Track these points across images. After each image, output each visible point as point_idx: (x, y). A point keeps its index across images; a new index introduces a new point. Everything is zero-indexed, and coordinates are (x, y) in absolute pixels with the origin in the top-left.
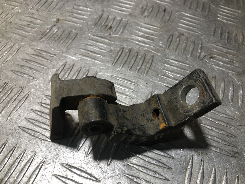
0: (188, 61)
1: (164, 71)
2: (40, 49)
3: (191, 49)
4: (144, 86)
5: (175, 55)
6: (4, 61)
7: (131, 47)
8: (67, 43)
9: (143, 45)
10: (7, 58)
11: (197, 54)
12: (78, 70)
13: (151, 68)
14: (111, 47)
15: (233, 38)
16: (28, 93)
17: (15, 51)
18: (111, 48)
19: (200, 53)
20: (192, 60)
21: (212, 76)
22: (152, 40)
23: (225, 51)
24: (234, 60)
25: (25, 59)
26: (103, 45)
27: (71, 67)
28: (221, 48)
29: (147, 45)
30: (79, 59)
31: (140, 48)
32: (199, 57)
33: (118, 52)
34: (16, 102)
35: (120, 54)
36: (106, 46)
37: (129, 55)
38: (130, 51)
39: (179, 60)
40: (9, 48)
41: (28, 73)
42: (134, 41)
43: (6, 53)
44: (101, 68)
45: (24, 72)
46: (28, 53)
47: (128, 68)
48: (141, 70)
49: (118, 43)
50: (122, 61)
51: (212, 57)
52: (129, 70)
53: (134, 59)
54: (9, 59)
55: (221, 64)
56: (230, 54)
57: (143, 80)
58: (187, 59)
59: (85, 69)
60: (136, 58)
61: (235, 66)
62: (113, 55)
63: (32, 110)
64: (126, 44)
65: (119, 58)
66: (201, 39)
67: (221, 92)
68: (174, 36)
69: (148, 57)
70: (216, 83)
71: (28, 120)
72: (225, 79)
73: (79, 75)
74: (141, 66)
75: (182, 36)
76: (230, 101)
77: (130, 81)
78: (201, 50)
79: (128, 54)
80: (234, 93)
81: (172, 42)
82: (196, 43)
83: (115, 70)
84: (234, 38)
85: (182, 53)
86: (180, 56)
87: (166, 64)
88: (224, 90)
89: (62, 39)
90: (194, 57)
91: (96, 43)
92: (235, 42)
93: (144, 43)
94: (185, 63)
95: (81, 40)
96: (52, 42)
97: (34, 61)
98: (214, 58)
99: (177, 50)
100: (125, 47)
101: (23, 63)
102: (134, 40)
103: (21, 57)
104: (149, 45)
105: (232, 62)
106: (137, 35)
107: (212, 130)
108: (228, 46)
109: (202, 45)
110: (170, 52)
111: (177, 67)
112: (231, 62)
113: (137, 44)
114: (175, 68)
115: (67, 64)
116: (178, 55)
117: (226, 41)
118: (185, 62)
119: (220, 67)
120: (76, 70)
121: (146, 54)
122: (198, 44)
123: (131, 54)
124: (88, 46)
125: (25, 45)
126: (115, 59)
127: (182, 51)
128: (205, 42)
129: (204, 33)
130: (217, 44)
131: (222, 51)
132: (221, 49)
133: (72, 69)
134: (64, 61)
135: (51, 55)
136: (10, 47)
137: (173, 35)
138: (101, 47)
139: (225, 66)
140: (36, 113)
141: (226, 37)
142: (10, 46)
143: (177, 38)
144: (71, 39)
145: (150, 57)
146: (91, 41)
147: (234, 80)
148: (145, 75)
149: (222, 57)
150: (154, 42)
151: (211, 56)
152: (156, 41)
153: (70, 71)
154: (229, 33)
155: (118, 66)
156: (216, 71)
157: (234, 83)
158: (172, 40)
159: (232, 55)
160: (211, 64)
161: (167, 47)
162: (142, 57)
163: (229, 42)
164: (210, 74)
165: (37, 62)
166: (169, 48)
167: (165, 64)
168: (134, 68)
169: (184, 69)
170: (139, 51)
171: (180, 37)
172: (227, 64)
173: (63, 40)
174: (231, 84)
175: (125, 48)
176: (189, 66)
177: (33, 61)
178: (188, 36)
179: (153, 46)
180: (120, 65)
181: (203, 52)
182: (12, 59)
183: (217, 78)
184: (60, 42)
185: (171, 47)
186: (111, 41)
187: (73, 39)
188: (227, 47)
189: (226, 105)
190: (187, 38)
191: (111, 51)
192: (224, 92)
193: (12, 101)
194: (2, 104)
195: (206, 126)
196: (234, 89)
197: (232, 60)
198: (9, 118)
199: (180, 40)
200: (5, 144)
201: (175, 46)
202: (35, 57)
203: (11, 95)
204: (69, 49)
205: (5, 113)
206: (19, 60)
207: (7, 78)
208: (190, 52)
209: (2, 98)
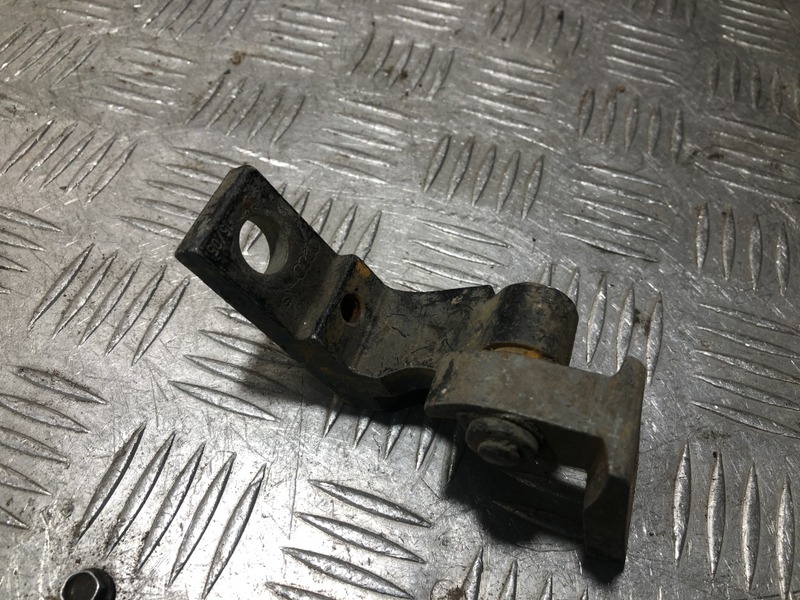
0: (646, 170)
1: (581, 200)
2: (198, 149)
3: (652, 133)
4: (527, 246)
5: (606, 152)
6: (93, 190)
7: (473, 133)
8: (276, 128)
9: (512, 125)
10: (101, 179)
11: (671, 146)
12: (322, 208)
13: (540, 193)
14: (412, 134)
15: (773, 94)
16: (182, 283)
17: (121, 156)
18: (412, 138)
19: (680, 144)
20: (659, 167)
21: (720, 211)
22: (533, 108)
23: (753, 136)
24: (781, 162)
25: (156, 182)
26: (387, 130)
27: (298, 199)
28: (742, 126)
29: (520, 126)
30: (322, 174)
31: (499, 133)
32: (677, 156)
33: (436, 150)
34: (151, 311)
35: (441, 154)
36: (394, 133)
37: (469, 157)
38: (471, 144)
39: (621, 168)
40: (101, 148)
41: (171, 224)
42: (480, 115)
43: (95, 163)
44: (392, 198)
45: (160, 221)
46: (161, 161)
47: (473, 195)
48: (511, 202)
49: (430, 122)
50: (451, 177)
51: (717, 156)
52: (476, 202)
53: (486, 168)
54: (107, 182)
55: (744, 174)
56: (770, 143)
57: (521, 230)
58: (643, 163)
59: (344, 205)
60: (492, 167)
61: (787, 180)
62: (422, 160)
63: (203, 332)
64: (455, 125)
65: (441, 166)
66: (680, 101)
67: (751, 257)
68: (596, 95)
69: (528, 159)
70: (735, 233)
71: (196, 361)
72: (760, 218)
73: (327, 224)
74: (511, 189)
75: (619, 96)
76: (781, 282)
77: (482, 235)
78: (682, 134)
79: (467, 154)
80: (792, 260)
81: (595, 112)
82: (665, 113)
83: (430, 203)
84: (777, 95)
85: (627, 145)
86: (622, 155)
87: (584, 181)
88: (762, 251)
89: (259, 117)
90: (662, 155)
91: (366, 125)
92: (780, 107)
93: (510, 118)
94: (639, 177)
95: (317, 116)
96: (229, 125)
97: (185, 185)
98: (723, 156)
99: (613, 137)
100: (455, 132)
101: (152, 193)
102: (479, 111)
103: (143, 176)
104: (525, 124)
105: (777, 167)
106: (485, 94)
107: (738, 367)
108: (760, 120)
109: (681, 119)
110: (591, 145)
111: (617, 188)
112: (774, 168)
113: (490, 123)
114: (612, 192)
115: (287, 191)
116: (617, 150)
117: (754, 106)
118: (637, 173)
119: (743, 184)
120: (317, 209)
121: (520, 153)
122: (671, 117)
123: (474, 153)
124: (343, 135)
125: (148, 137)
126: (428, 172)
127: (627, 139)
128: (693, 112)
129: (688, 84)
130: (727, 116)
131: (744, 137)
132: (740, 129)
133: (304, 206)
134: (278, 183)
135: (233, 166)
136: (105, 144)
137: (593, 93)
138: (381, 137)
139: (756, 180)
140: (215, 340)
141: (753, 93)
142: (105, 141)
143: (607, 102)
144: (287, 113)
145: (534, 160)
146: (350, 119)
147: (788, 220)
148: (525, 214)
149: (747, 152)
150: (540, 115)
151: (713, 153)
152: (545, 110)
154: (758, 80)
155: (441, 190)
156: (731, 196)
157: (787, 229)
158: (592, 107)
159: (774, 146)
160: (716, 176)
161: (581, 131)
162: (510, 161)
163: (762, 107)
164: (716, 207)
165: (193, 190)
166: (588, 131)
167: (580, 179)
168: (488, 197)
169: (637, 194)
170: (498, 144)
171: (615, 97)
172: (763, 173)
173: (264, 119)
174: (780, 233)
175: (455, 135)
176: (651, 183)
177: (182, 187)
178: (640, 94)
179: (539, 128)
180: (445, 189)
181: (688, 140)
182: (117, 183)
183: (735, 216)
184: (255, 124)
185: (591, 130)
186: (410, 117)
187: (294, 113)
188: (757, 123)
189: (770, 295)
190: (637, 100)
191: (413, 146)
192: (760, 258)
193: (137, 308)
194: (110, 317)
195: (719, 357)
196: (788, 248)
197: (776, 160)
198: (138, 357)
199: (615, 108)
200: (139, 433)
201: (604, 126)
202: (186, 174)
203: (131, 289)
204: (285, 146)
205: (124, 343)
206: (138, 183)
207: (112, 239)
208: (650, 142)
209: (106, 299)
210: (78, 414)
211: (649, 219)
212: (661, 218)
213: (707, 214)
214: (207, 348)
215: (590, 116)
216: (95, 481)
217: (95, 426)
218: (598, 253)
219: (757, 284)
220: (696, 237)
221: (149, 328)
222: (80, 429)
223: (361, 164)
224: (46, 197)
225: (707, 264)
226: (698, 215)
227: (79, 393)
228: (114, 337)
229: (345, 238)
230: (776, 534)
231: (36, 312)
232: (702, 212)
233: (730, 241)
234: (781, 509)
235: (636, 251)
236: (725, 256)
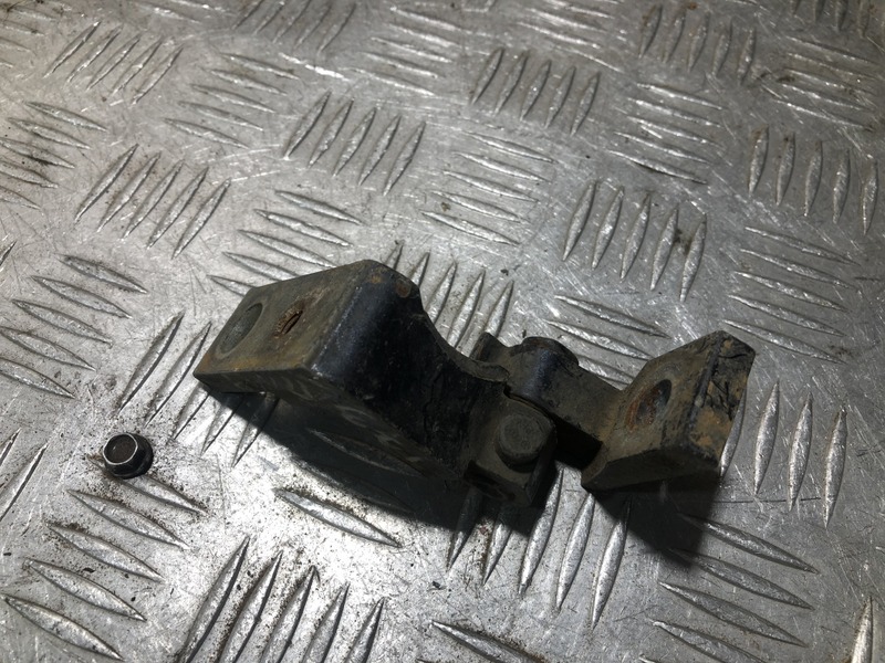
0: (707, 91)
1: (634, 119)
2: (244, 55)
3: (719, 54)
4: (573, 163)
5: (666, 71)
6: (138, 91)
7: (528, 46)
8: (324, 36)
9: (569, 40)
10: (146, 82)
11: (738, 66)
12: (366, 117)
13: (592, 110)
14: (464, 45)
15: (859, 17)
16: (222, 185)
17: (166, 60)
18: (464, 49)
19: (749, 66)
20: (721, 88)
21: (781, 136)
22: (594, 23)
23: (830, 60)
24: (857, 88)
25: (200, 86)
26: (438, 40)
27: (342, 108)
28: (819, 49)
29: (579, 42)
30: (368, 83)
31: (555, 48)
32: (744, 78)
33: (488, 62)
34: (192, 210)
35: (492, 66)
36: (446, 44)
37: (522, 72)
38: (525, 57)
39: (681, 88)
40: (146, 52)
41: (214, 128)
42: (537, 29)
43: (141, 66)
44: (438, 110)
45: (204, 124)
46: (206, 66)
47: (521, 110)
48: (561, 117)
49: (484, 34)
50: (501, 90)
51: (788, 79)
52: (525, 116)
53: (539, 82)
54: (152, 84)
55: (815, 99)
56: (845, 66)
57: (567, 145)
58: (705, 84)
59: (388, 114)
60: (545, 82)
61: (860, 106)
62: (472, 72)
64: (511, 38)
65: (491, 79)
66: (755, 20)
67: (808, 183)
68: (664, 11)
69: (583, 77)
70: (794, 158)
72: (824, 145)
73: (369, 133)
74: (563, 104)
75: (689, 12)
76: (836, 209)
77: (528, 150)
78: (752, 56)
79: (519, 68)
80: (851, 187)
81: (660, 29)
82: (736, 32)
83: (478, 116)
84: (863, 17)
85: (690, 65)
86: (684, 75)
87: (641, 99)
88: (820, 178)
89: (308, 24)
90: (727, 76)
91: (416, 35)
92: (865, 31)
93: (568, 31)
94: (699, 98)
95: (366, 25)
96: (276, 33)
97: (230, 90)
98: (793, 79)
99: (676, 56)
100: (510, 45)
101: (196, 97)
102: (536, 25)
103: (189, 80)
104: (585, 40)
105: (851, 92)
106: (544, 8)
107: (776, 290)
108: (840, 43)
109: (754, 39)
110: (652, 64)
111: (674, 108)
112: (848, 94)
113: (547, 38)
114: (668, 112)
115: (331, 99)
116: (678, 70)
117: (836, 28)
118: (698, 94)
119: (811, 109)
120: (360, 118)
121: (575, 69)
122: (742, 37)
123: (528, 66)
124: (392, 45)
125: (194, 41)
126: (477, 85)
127: (691, 59)
128: (767, 31)
130: (805, 36)
131: (819, 60)
132: (817, 52)
133: (347, 114)
134: (323, 91)
135: (278, 73)
136: (151, 47)
137: (661, 10)
138: (432, 48)
139: (826, 106)
141: (837, 15)
142: (150, 44)
143: (675, 18)
144: (336, 22)
145: (590, 76)
146: (401, 28)
147: (854, 147)
148: (574, 131)
149: (820, 76)
150: (601, 31)
151: (783, 76)
152: (605, 26)
153: (341, 119)
155: (488, 103)
156: (796, 122)
157: (852, 157)
158: (658, 25)
159: (851, 71)
160: (783, 100)
161: (643, 48)
162: (564, 77)
163: (845, 30)
164: (777, 130)
165: (238, 95)
166: (650, 50)
167: (636, 98)
168: (539, 111)
169: (694, 115)
170: (553, 59)
171: (684, 15)
172: (834, 98)
173: (312, 27)
174: (842, 161)
175: (508, 48)
176: (710, 105)
177: (227, 92)
178: (712, 12)
179: (598, 44)
180: (493, 103)
181: (758, 61)
182: (162, 86)
183: (797, 141)
184: (303, 31)
185: (654, 48)
186: (463, 28)
187: (343, 21)
188: (837, 46)
189: (822, 222)
190: (708, 17)
191: (464, 58)
192: (817, 184)
193: (178, 206)
194: (153, 214)
195: (759, 280)
196: (849, 176)
197: (850, 86)
198: (178, 252)
199: (683, 26)
200: (178, 321)
201: (668, 45)
202: (231, 79)
203: (173, 188)
204: (331, 55)
205: (165, 239)
206: (182, 87)
207: (156, 140)
208: (716, 63)
209: (149, 196)
210: (120, 300)
211: (704, 141)
212: (717, 140)
213: (767, 137)
214: (245, 247)
215: (655, 34)
216: (135, 361)
217: (136, 313)
218: (645, 172)
219: (810, 210)
220: (751, 160)
221: (190, 226)
222: (122, 314)
223: (409, 74)
224: (92, 97)
225: (759, 188)
226: (757, 138)
227: (121, 282)
228: (155, 232)
229: (387, 148)
230: (791, 447)
231: (82, 205)
232: (762, 137)
233: (787, 166)
234: (800, 424)
235: (685, 172)
236: (780, 181)
